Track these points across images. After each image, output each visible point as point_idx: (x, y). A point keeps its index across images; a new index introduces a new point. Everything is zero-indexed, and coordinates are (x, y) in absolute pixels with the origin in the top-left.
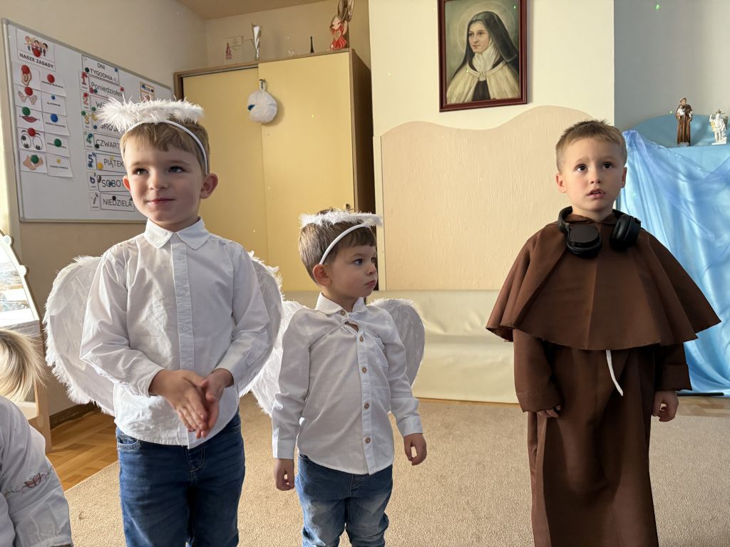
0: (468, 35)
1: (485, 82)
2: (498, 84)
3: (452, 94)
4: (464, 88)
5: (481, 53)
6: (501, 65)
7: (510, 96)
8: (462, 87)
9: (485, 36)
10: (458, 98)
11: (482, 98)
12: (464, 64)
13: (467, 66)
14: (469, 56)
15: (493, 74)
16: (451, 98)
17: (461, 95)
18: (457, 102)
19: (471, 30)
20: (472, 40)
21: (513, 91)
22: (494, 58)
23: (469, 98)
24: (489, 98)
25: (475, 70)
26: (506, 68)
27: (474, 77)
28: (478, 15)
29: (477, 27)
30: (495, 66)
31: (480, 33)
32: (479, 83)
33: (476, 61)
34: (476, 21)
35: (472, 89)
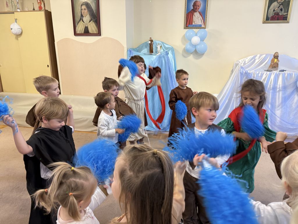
0: (81, 10)
1: (87, 27)
2: (91, 28)
3: (78, 30)
4: (81, 28)
5: (85, 17)
6: (92, 21)
7: (95, 33)
8: (80, 28)
9: (86, 11)
11: (86, 33)
13: (81, 21)
14: (82, 17)
15: (90, 24)
16: (78, 31)
17: (80, 30)
18: (80, 33)
19: (82, 8)
20: (83, 12)
21: (96, 31)
22: (89, 19)
23: (83, 32)
24: (89, 33)
25: (84, 22)
26: (93, 23)
27: (84, 25)
28: (84, 2)
29: (84, 7)
30: (90, 21)
31: (85, 9)
32: (85, 27)
33: (84, 19)
34: (83, 5)
35: (84, 29)
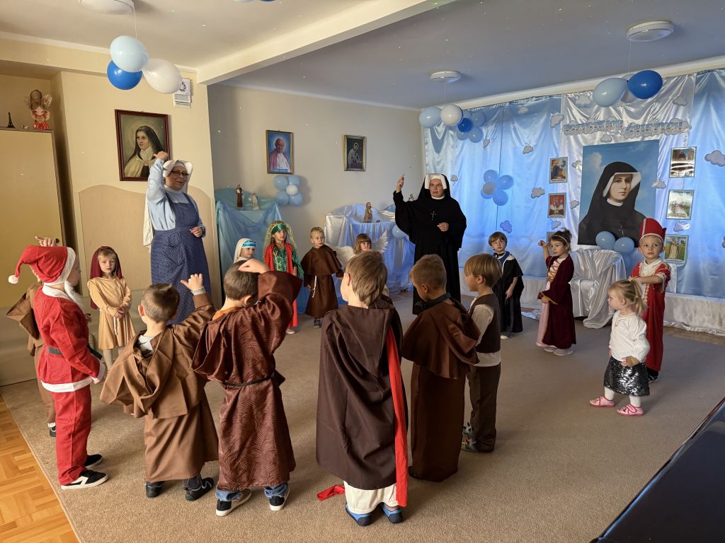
0: (136, 138)
1: (148, 166)
3: (128, 170)
4: (136, 168)
5: (144, 150)
8: (134, 167)
9: (146, 141)
10: (132, 174)
11: (146, 176)
12: (134, 155)
13: (137, 156)
14: (137, 151)
15: (152, 163)
16: (128, 173)
17: (134, 172)
18: (132, 176)
19: (138, 135)
20: (139, 141)
23: (138, 175)
25: (142, 159)
27: (141, 163)
28: (142, 127)
29: (141, 134)
30: (153, 158)
31: (143, 138)
32: (144, 166)
33: (142, 154)
34: (140, 130)
35: (141, 170)
